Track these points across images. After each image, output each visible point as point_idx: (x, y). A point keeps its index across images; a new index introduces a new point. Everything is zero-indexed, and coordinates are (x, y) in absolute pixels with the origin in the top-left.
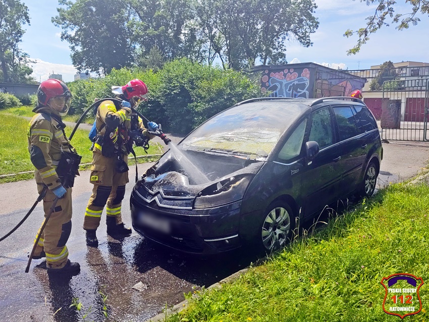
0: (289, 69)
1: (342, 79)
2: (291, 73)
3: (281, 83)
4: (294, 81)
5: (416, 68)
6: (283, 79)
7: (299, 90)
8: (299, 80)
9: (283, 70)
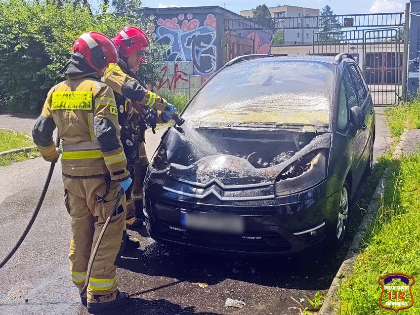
0: (186, 15)
1: (251, 29)
2: (189, 21)
3: (175, 35)
4: (194, 32)
5: (350, 17)
6: (177, 28)
7: (202, 44)
8: (201, 31)
9: (177, 15)
